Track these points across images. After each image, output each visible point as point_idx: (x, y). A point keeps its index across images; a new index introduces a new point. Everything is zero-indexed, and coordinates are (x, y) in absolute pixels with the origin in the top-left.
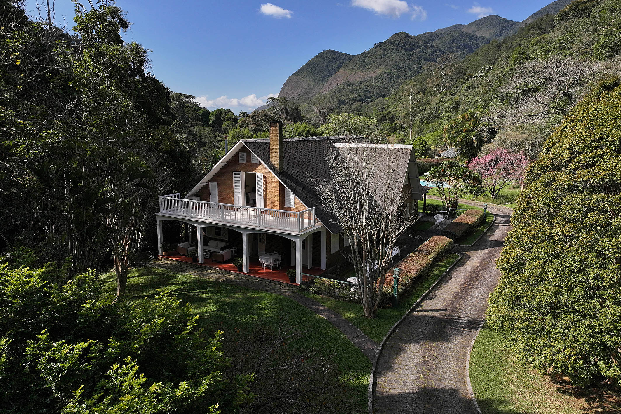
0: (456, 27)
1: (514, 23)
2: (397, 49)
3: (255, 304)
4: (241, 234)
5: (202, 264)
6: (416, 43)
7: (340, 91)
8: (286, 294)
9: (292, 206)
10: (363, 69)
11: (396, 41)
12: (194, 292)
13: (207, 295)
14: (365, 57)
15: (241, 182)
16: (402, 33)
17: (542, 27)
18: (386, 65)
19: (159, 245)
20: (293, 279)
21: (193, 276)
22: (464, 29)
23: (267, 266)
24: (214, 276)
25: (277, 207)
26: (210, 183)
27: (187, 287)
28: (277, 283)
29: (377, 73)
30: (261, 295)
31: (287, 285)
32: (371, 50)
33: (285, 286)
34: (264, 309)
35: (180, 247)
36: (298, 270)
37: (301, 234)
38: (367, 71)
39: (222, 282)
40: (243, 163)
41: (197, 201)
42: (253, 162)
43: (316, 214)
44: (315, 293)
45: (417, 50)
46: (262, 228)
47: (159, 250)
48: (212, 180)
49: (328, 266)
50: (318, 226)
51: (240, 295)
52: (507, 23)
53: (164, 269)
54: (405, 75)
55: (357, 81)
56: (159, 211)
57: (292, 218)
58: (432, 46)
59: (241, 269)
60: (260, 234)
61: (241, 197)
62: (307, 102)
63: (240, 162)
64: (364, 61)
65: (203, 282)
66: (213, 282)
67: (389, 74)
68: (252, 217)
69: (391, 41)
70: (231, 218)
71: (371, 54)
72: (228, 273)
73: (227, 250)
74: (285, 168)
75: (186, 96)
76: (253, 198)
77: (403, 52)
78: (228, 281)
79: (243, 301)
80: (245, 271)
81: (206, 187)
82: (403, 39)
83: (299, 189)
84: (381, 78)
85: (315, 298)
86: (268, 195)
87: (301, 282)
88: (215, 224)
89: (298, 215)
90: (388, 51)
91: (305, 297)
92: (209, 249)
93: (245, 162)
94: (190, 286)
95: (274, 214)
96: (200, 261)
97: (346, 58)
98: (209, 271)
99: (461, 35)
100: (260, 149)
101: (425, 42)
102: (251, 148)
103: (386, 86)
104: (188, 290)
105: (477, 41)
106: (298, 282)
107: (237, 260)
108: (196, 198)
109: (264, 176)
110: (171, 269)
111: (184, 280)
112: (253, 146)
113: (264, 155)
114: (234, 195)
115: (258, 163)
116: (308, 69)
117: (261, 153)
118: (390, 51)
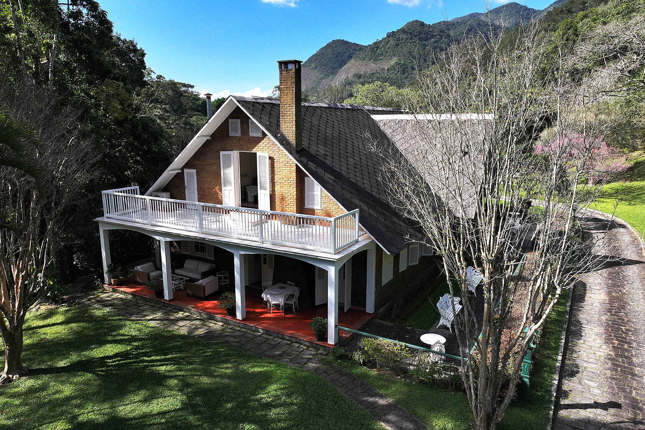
0: (473, 15)
1: (534, 11)
2: (412, 38)
3: (254, 393)
4: (232, 255)
5: (170, 301)
6: (431, 32)
7: (350, 84)
8: (311, 365)
9: (317, 206)
10: (374, 60)
11: (410, 29)
12: (146, 361)
13: (168, 368)
14: (377, 48)
15: (232, 166)
16: (417, 21)
17: (572, 10)
18: (399, 56)
19: (105, 268)
20: (323, 335)
21: (152, 324)
22: (482, 18)
23: (277, 306)
24: (187, 323)
25: (291, 210)
26: (186, 171)
27: (137, 348)
28: (294, 340)
29: (389, 64)
30: (265, 368)
31: (312, 345)
32: (384, 39)
33: (308, 347)
34: (272, 406)
35: (138, 271)
36: (332, 320)
37: (337, 257)
38: (379, 62)
39: (199, 336)
40: (236, 137)
41: (165, 199)
42: (252, 134)
43: (361, 221)
44: (365, 364)
45: (433, 40)
46: (267, 245)
47: (106, 276)
48: (188, 165)
49: (377, 306)
50: (362, 241)
51: (227, 369)
52: (527, 11)
53: (107, 310)
54: (420, 66)
55: (369, 73)
56: (102, 215)
57: (318, 227)
58: (448, 36)
59: (232, 312)
60: (265, 255)
61: (232, 193)
62: (316, 94)
63: (231, 134)
64: (376, 52)
65: (167, 337)
66: (183, 337)
67: (403, 65)
68: (250, 224)
69: (404, 29)
70: (214, 226)
71: (383, 43)
72: (211, 317)
73: (212, 278)
74: (305, 144)
75: (184, 85)
76: (253, 195)
77: (418, 41)
78: (210, 335)
79: (233, 383)
80: (239, 316)
81: (179, 177)
82: (418, 28)
83: (329, 177)
84: (394, 70)
85: (365, 376)
86: (277, 188)
87: (337, 341)
88: (188, 237)
89: (333, 222)
90: (402, 40)
91: (347, 374)
92: (185, 273)
93: (239, 134)
94: (143, 347)
95: (287, 220)
96: (167, 297)
97: (357, 48)
98: (180, 314)
99: (479, 24)
100: (263, 112)
101: (441, 31)
102: (248, 109)
103: (399, 78)
104: (137, 356)
105: (495, 30)
106: (331, 341)
107: (226, 297)
108: (164, 194)
109: (270, 158)
110: (119, 310)
111: (134, 334)
112: (251, 107)
113: (270, 122)
114: (223, 188)
115: (260, 135)
116: (316, 60)
117: (265, 118)
118: (403, 41)
